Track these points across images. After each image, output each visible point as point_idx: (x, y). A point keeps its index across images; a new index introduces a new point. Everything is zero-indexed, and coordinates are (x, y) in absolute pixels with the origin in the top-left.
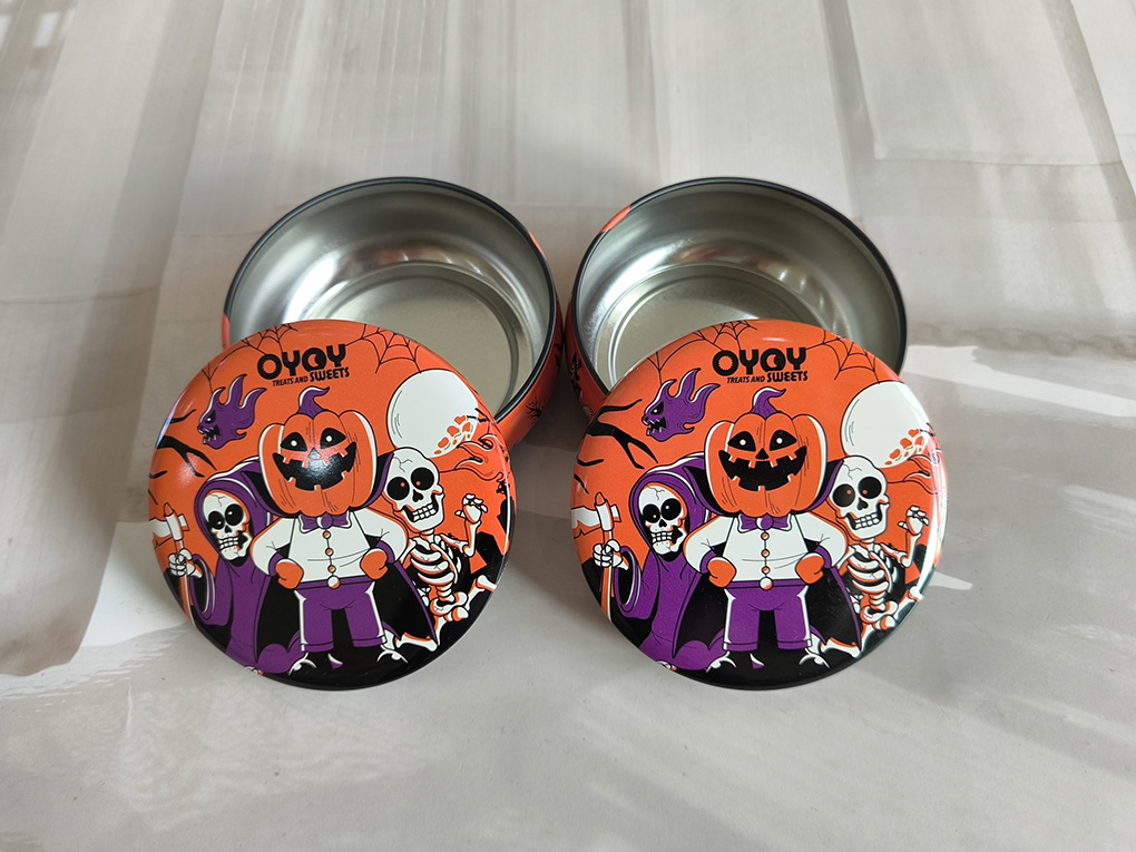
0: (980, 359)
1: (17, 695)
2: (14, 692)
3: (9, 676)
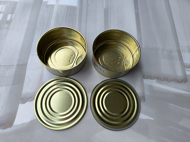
0: (157, 82)
1: (3, 133)
2: (2, 132)
3: (1, 130)
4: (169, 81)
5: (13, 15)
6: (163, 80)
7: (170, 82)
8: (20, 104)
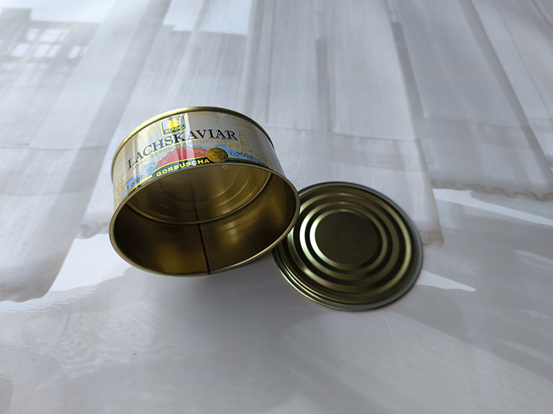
0: (473, 196)
2: (14, 309)
6: (490, 193)
7: (513, 197)
8: (76, 239)
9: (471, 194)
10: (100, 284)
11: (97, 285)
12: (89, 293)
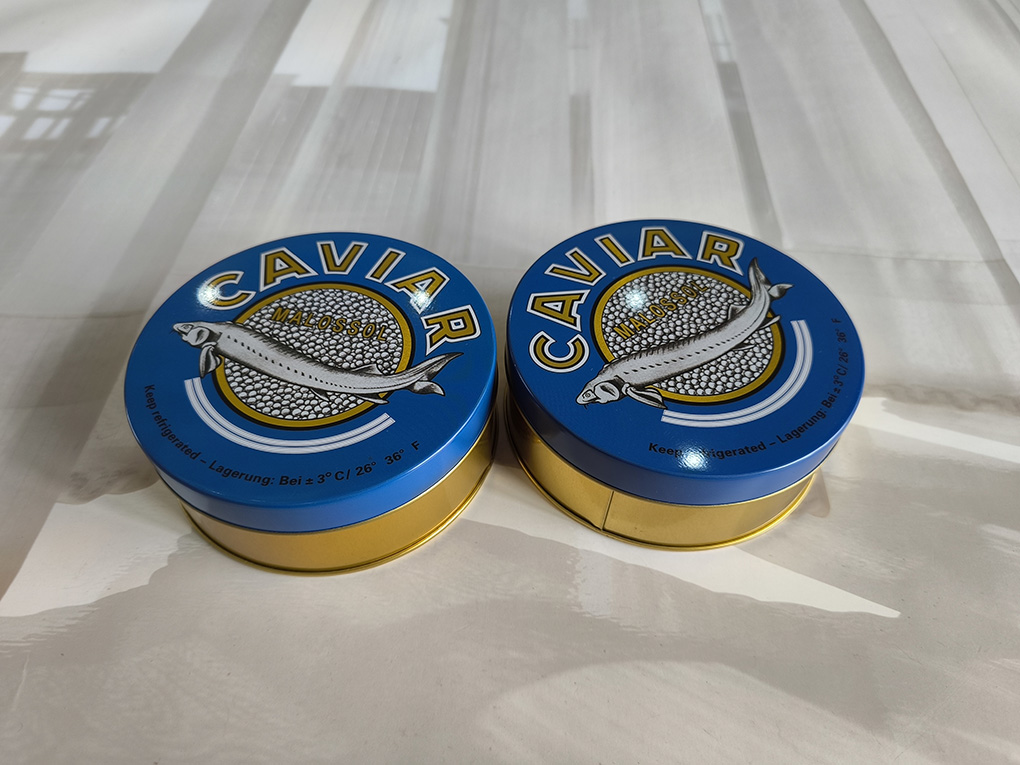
0: (889, 409)
4: (962, 407)
5: (122, 119)
6: (924, 402)
7: (972, 409)
8: (57, 505)
9: (884, 404)
10: (98, 603)
11: (89, 606)
12: (74, 622)
